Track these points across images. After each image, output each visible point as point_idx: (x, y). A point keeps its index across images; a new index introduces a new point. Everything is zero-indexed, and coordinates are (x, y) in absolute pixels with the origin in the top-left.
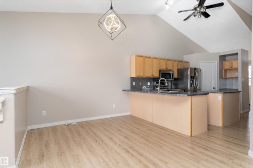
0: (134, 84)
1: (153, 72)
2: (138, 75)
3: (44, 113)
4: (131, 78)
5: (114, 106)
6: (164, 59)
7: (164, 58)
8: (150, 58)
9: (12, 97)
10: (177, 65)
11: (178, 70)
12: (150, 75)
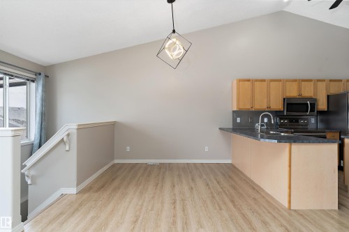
0: (238, 120)
1: (269, 101)
2: (242, 107)
3: (128, 149)
4: (234, 112)
5: (206, 149)
6: (295, 81)
7: (295, 78)
8: (263, 81)
9: (75, 131)
10: (327, 88)
11: (328, 96)
12: (264, 107)
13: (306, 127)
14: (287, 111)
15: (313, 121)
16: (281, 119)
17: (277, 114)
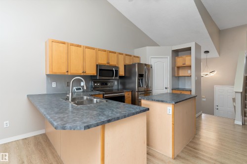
0: (54, 84)
1: (84, 66)
4: (48, 75)
6: (105, 51)
8: (79, 46)
10: (124, 60)
11: (125, 66)
12: (80, 72)
13: (112, 88)
14: (100, 76)
15: (116, 83)
16: (95, 82)
17: (92, 78)
